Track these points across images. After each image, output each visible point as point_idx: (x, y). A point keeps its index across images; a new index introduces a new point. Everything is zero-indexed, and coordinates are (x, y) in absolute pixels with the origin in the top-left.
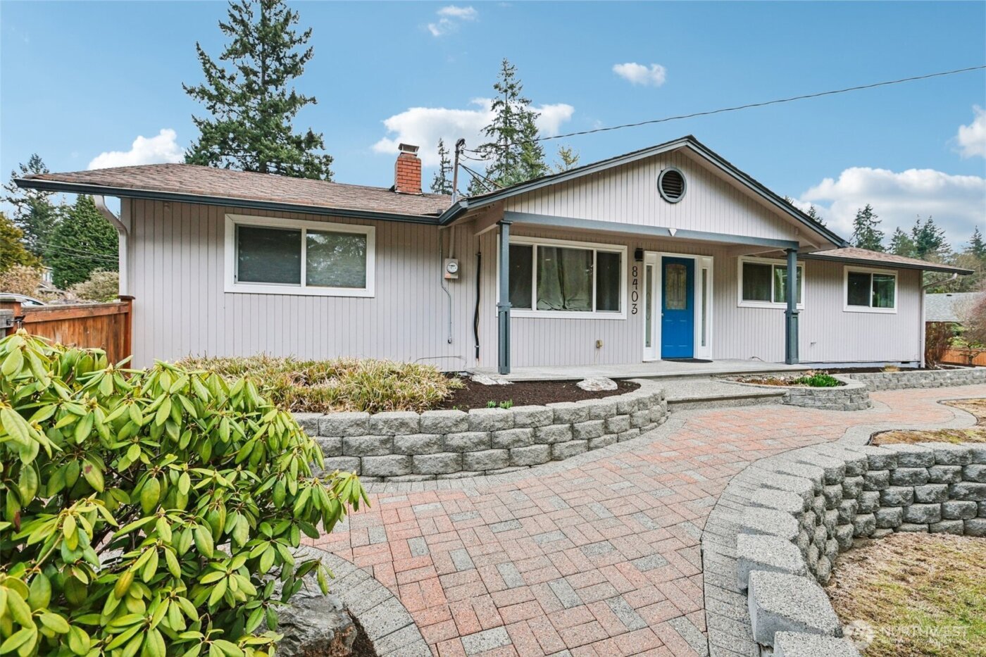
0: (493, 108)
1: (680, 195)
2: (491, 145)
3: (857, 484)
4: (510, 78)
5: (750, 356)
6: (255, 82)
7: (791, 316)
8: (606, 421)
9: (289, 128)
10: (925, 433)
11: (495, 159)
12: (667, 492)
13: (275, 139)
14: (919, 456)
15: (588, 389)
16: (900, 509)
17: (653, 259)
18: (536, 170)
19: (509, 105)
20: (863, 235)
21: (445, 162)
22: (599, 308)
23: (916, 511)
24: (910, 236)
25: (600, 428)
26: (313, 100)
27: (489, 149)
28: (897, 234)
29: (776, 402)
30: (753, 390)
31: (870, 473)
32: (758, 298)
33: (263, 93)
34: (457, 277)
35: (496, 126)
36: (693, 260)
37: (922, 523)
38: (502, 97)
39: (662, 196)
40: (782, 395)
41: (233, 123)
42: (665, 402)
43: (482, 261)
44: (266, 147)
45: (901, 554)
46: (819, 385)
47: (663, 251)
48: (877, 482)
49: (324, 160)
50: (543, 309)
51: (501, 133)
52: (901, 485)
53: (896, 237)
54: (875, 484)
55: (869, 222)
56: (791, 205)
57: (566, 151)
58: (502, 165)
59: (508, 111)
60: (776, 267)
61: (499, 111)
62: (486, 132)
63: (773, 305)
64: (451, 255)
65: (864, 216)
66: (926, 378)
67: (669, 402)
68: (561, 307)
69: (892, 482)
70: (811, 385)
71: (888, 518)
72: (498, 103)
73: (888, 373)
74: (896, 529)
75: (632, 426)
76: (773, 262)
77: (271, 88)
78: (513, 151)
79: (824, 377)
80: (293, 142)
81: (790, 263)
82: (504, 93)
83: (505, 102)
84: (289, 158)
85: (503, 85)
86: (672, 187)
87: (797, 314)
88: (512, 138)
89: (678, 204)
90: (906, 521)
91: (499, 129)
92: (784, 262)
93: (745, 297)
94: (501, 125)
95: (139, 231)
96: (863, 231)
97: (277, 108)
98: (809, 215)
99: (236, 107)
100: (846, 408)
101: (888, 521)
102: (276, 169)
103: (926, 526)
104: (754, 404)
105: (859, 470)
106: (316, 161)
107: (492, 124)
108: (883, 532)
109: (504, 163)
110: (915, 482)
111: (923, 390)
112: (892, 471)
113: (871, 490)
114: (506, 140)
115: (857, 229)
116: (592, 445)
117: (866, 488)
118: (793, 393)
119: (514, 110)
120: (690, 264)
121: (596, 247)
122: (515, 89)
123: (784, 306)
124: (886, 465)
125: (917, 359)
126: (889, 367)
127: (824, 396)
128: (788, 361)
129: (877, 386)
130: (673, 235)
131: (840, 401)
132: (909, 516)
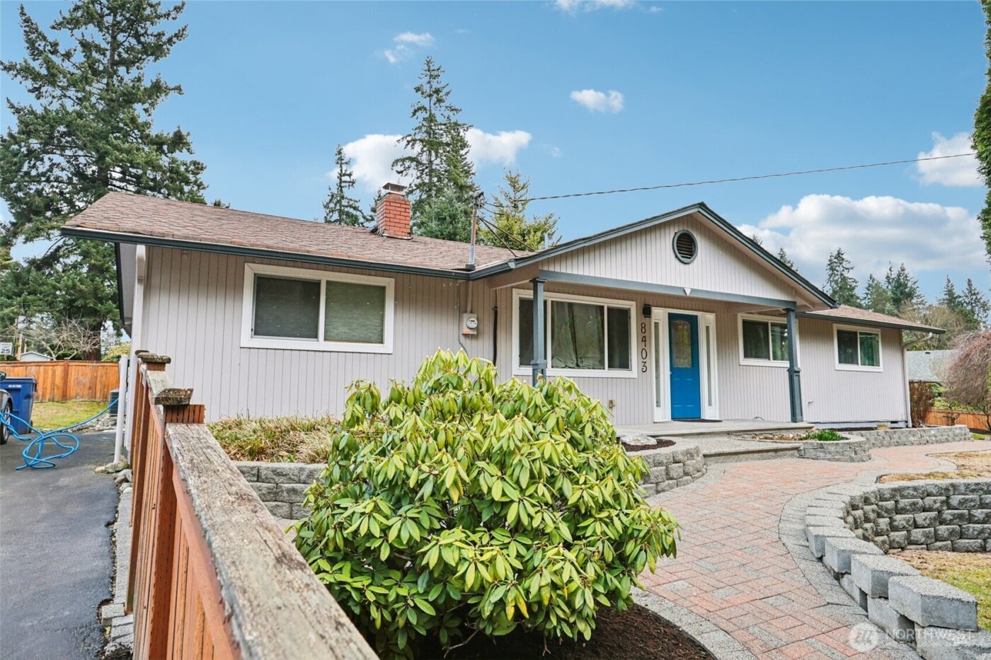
0: (414, 114)
1: (692, 255)
2: (411, 159)
3: (873, 511)
4: (435, 81)
5: (754, 416)
6: (99, 61)
7: (793, 373)
8: (667, 468)
9: (147, 125)
10: (918, 475)
11: (415, 176)
12: (740, 515)
13: (126, 135)
14: (915, 489)
15: (632, 444)
16: (905, 532)
17: (660, 315)
18: (467, 192)
19: (433, 112)
20: (836, 282)
21: (345, 175)
22: (610, 366)
23: (917, 534)
24: (884, 284)
25: (664, 473)
26: (178, 89)
27: (407, 163)
28: (871, 283)
29: (792, 455)
30: (769, 445)
31: (880, 503)
32: (757, 356)
33: (111, 77)
34: (475, 333)
35: (418, 137)
36: (696, 316)
37: (922, 544)
38: (425, 102)
39: (676, 257)
40: (797, 449)
41: (67, 113)
42: (701, 455)
43: (499, 316)
44: (116, 148)
45: (909, 561)
46: (826, 439)
47: (669, 307)
48: (887, 511)
49: (192, 167)
50: (557, 367)
51: (424, 146)
52: (904, 514)
53: (870, 286)
54: (886, 512)
55: (842, 269)
56: (759, 246)
57: (513, 176)
58: (424, 184)
59: (431, 119)
60: (773, 325)
61: (421, 119)
62: (405, 142)
63: (772, 363)
64: (469, 309)
65: (836, 260)
66: (914, 436)
67: (705, 456)
68: (574, 365)
69: (898, 511)
70: (820, 440)
71: (897, 539)
72: (420, 109)
73: (881, 431)
74: (903, 549)
75: (686, 474)
76: (770, 320)
77: (122, 70)
78: (438, 167)
79: (830, 435)
80: (152, 142)
81: (789, 321)
82: (428, 98)
83: (428, 108)
84: (147, 163)
85: (426, 88)
86: (685, 248)
87: (799, 372)
88: (437, 153)
89: (691, 265)
90: (911, 543)
91: (421, 141)
92: (783, 320)
93: (746, 356)
94: (425, 136)
95: (155, 281)
96: (837, 278)
97: (129, 98)
98: (779, 258)
99: (72, 92)
100: (852, 460)
101: (898, 542)
102: (121, 175)
103: (925, 546)
104: (774, 457)
105: (873, 500)
106: (182, 169)
107: (412, 132)
108: (895, 551)
109: (427, 181)
110: (914, 510)
111: (913, 447)
112: (897, 502)
113: (883, 517)
114: (430, 154)
115: (831, 276)
116: (659, 489)
117: (879, 516)
118: (806, 447)
119: (440, 119)
120: (693, 321)
121: (607, 303)
122: (441, 94)
123: (787, 364)
124: (893, 496)
125: (904, 419)
126: (881, 426)
127: (832, 449)
128: (794, 420)
129: (873, 444)
130: (688, 294)
131: (846, 453)
132: (912, 538)
